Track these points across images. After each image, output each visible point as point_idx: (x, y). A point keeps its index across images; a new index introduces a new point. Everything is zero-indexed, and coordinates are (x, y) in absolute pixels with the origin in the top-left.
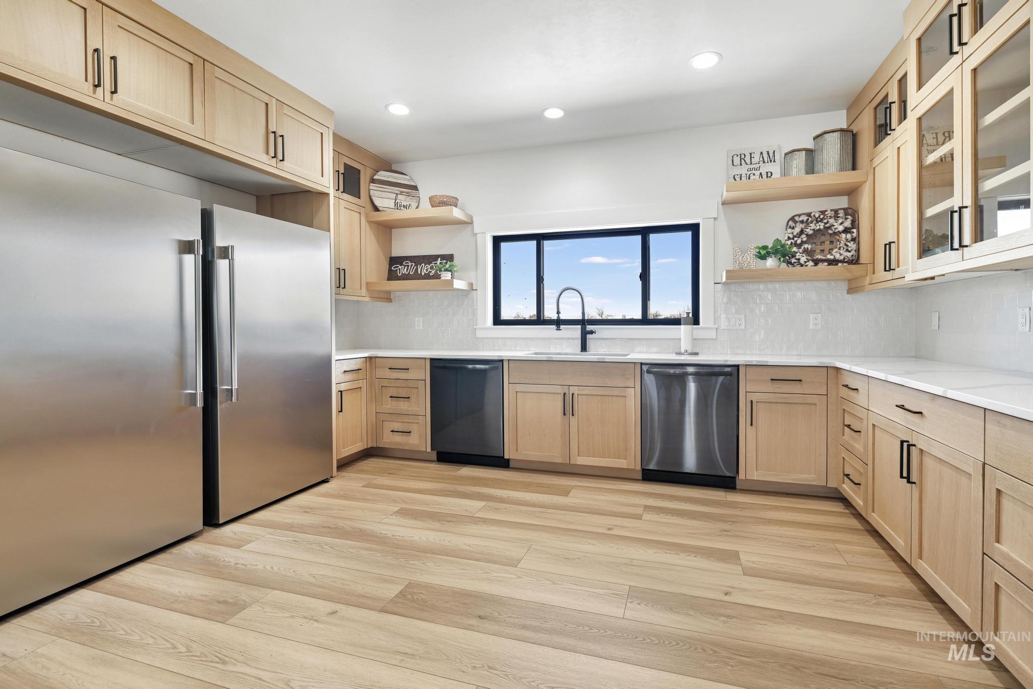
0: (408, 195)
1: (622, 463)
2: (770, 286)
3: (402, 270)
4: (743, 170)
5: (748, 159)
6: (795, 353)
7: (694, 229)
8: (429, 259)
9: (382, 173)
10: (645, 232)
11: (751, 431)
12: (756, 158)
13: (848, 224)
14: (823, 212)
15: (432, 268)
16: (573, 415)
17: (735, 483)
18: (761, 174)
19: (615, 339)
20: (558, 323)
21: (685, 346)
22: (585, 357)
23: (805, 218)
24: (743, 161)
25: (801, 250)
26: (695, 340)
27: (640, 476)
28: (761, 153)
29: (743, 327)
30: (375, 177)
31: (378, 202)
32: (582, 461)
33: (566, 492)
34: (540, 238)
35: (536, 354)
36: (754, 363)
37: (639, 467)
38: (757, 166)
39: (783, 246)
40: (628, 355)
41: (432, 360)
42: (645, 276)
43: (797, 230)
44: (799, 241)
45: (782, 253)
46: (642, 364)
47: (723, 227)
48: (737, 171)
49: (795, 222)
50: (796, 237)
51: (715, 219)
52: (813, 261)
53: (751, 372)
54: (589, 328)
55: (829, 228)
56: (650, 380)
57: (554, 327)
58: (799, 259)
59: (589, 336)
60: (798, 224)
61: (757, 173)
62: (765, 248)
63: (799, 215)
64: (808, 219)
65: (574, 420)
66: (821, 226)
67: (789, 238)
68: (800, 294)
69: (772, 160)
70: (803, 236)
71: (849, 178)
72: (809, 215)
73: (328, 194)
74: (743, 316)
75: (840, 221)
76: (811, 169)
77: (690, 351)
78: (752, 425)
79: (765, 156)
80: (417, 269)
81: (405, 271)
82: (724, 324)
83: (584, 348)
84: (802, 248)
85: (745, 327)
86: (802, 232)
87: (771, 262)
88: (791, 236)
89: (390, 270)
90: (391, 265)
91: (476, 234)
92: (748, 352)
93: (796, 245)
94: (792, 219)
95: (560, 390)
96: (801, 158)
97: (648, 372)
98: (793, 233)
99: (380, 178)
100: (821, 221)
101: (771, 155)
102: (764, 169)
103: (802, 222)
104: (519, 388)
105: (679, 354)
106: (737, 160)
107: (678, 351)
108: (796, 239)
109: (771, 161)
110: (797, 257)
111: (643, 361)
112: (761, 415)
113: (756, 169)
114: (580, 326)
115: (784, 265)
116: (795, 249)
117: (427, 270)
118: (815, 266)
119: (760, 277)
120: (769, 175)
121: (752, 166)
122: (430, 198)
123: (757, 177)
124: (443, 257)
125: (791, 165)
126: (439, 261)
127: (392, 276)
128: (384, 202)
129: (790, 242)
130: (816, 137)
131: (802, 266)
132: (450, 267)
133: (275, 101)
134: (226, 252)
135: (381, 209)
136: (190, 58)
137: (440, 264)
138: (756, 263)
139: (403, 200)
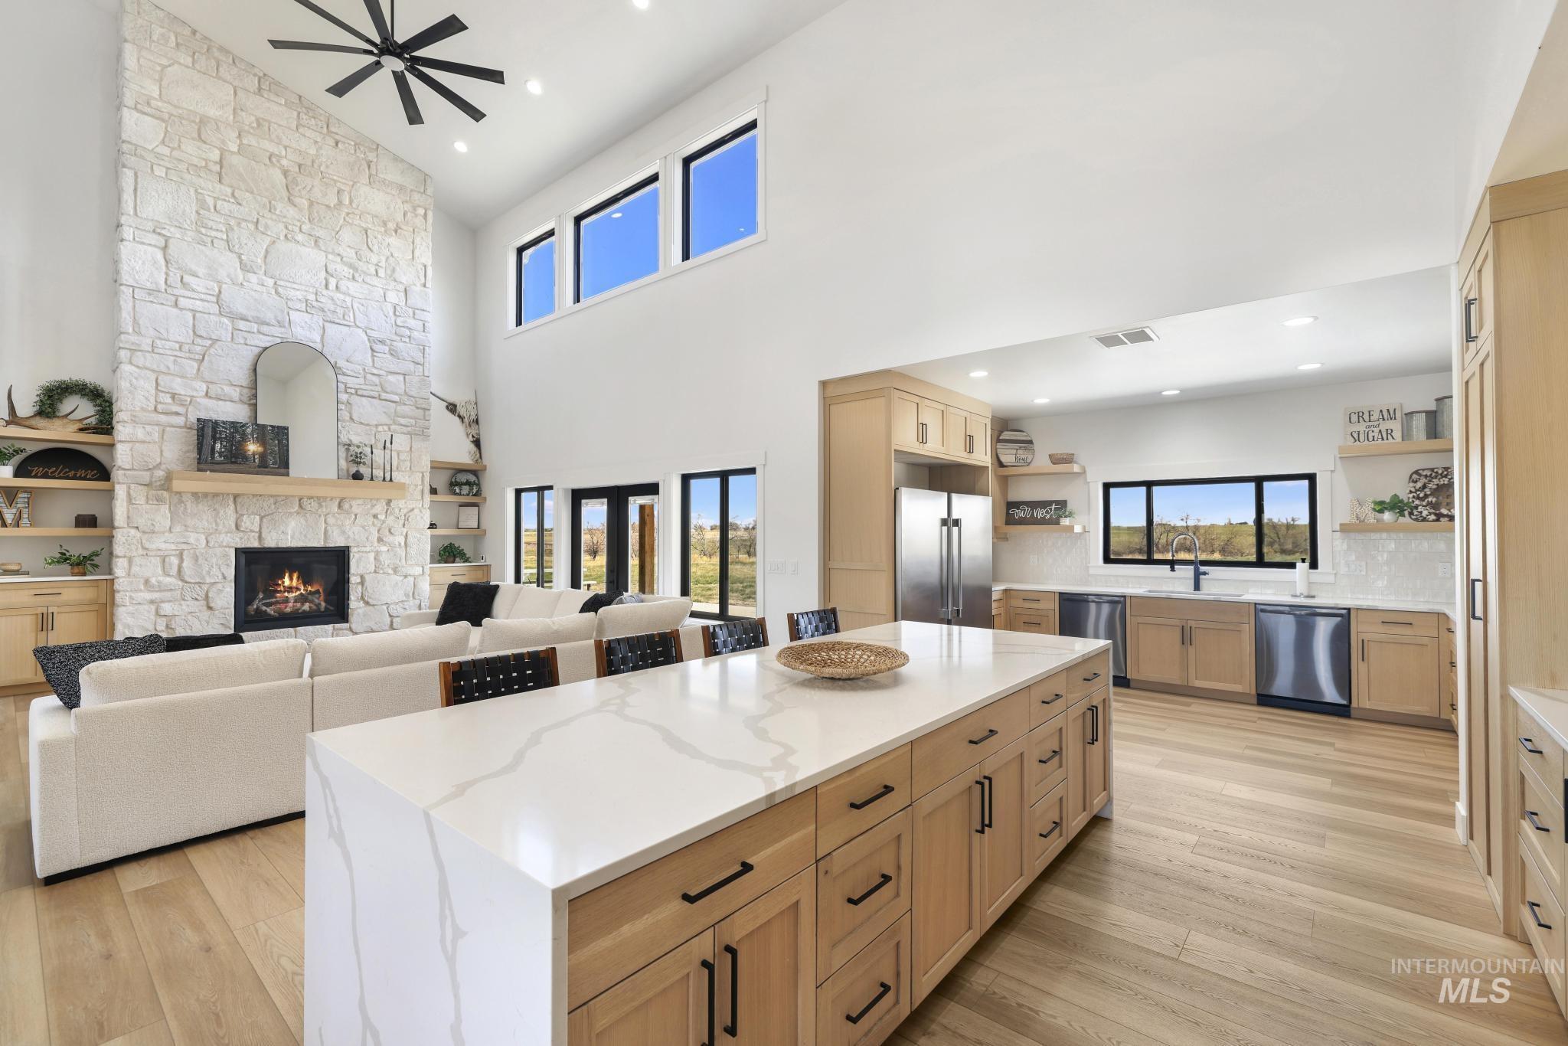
0: (1026, 449)
1: (1238, 688)
3: (1019, 514)
4: (1362, 427)
5: (1366, 417)
6: (1422, 600)
7: (1311, 478)
8: (1044, 504)
9: (1006, 433)
10: (1259, 481)
11: (1363, 665)
12: (1376, 416)
14: (1447, 469)
15: (1047, 512)
16: (1191, 644)
17: (1349, 712)
18: (1380, 431)
19: (1228, 580)
20: (1172, 563)
21: (1300, 589)
22: (1197, 596)
23: (1428, 473)
24: (1361, 419)
25: (1424, 503)
26: (1310, 584)
27: (1254, 701)
28: (1381, 411)
29: (1364, 573)
30: (1001, 438)
31: (1003, 459)
32: (1199, 684)
33: (1189, 705)
34: (1149, 485)
35: (1150, 591)
36: (1365, 607)
37: (1254, 692)
38: (1376, 423)
39: (1401, 501)
40: (1243, 595)
41: (1060, 593)
42: (1259, 522)
43: (1419, 485)
44: (1422, 495)
45: (1397, 506)
46: (1256, 604)
47: (1340, 478)
48: (1356, 428)
49: (1420, 475)
50: (1418, 490)
51: (1332, 471)
52: (1435, 514)
53: (1363, 613)
54: (1203, 569)
56: (1265, 619)
57: (1168, 567)
58: (1421, 512)
59: (1202, 577)
60: (1422, 478)
61: (1376, 430)
62: (1382, 503)
63: (1423, 470)
64: (1431, 474)
65: (1191, 650)
66: (1445, 481)
67: (1411, 492)
68: (1426, 544)
69: (1392, 416)
70: (1426, 490)
72: (1432, 470)
73: (988, 467)
74: (1363, 563)
77: (1306, 594)
78: (1363, 660)
79: (1385, 413)
80: (1033, 513)
81: (1022, 515)
82: (1343, 570)
83: (1197, 587)
84: (1426, 501)
85: (1367, 572)
86: (1424, 487)
87: (1387, 516)
88: (1413, 490)
89: (1008, 513)
90: (1008, 509)
91: (1089, 482)
92: (1370, 597)
93: (1418, 498)
94: (1416, 472)
95: (1177, 622)
96: (1420, 423)
97: (1263, 611)
98: (1415, 487)
99: (1004, 437)
100: (1446, 476)
101: (1392, 413)
102: (1384, 426)
103: (1426, 476)
104: (1140, 620)
105: (1296, 596)
106: (1354, 418)
107: (1293, 593)
108: (1418, 493)
109: (1391, 419)
110: (1419, 510)
111: (1257, 602)
112: (1373, 652)
113: (1375, 427)
114: (1192, 567)
115: (1404, 520)
116: (1417, 502)
117: (1042, 514)
118: (1438, 520)
119: (1380, 528)
120: (1390, 432)
121: (1371, 424)
122: (1050, 455)
123: (1376, 434)
124: (1057, 502)
125: (1412, 427)
126: (1053, 507)
127: (1010, 521)
128: (1007, 458)
129: (1411, 495)
130: (1437, 400)
131: (1424, 520)
132: (1067, 513)
133: (969, 413)
134: (956, 523)
135: (1005, 464)
136: (942, 407)
137: (1055, 508)
138: (1371, 518)
139: (1022, 454)
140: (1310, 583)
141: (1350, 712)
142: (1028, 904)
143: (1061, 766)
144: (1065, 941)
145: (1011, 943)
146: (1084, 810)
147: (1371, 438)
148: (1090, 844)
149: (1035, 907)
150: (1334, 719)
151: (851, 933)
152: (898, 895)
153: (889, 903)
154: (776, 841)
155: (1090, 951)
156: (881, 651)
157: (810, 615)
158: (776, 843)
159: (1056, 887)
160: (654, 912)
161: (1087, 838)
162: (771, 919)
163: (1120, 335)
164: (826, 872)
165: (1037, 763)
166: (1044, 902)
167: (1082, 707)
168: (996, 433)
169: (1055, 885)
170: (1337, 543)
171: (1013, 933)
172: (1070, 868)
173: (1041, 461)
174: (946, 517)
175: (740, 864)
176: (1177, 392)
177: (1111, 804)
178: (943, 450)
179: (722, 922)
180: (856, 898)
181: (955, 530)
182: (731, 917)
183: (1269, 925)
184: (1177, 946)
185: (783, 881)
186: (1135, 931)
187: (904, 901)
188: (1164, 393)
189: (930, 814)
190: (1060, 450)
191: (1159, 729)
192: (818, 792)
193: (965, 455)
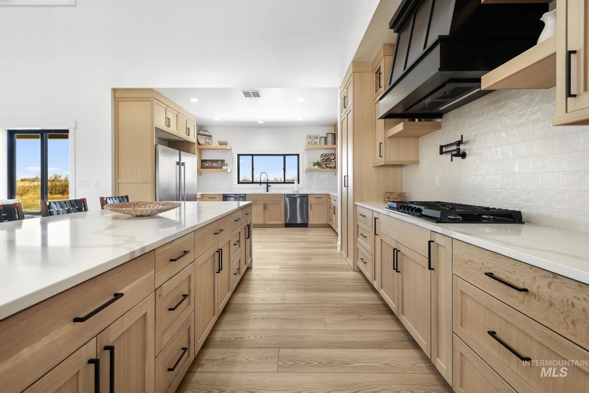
0: (209, 139)
1: (279, 222)
2: (317, 173)
3: (206, 165)
4: (310, 140)
7: (298, 155)
8: (216, 161)
9: (201, 131)
10: (285, 155)
11: (311, 211)
12: (313, 137)
13: (334, 157)
14: (328, 154)
15: (217, 164)
16: (267, 209)
19: (276, 188)
20: (260, 183)
21: (296, 190)
22: (268, 193)
23: (324, 155)
24: (310, 138)
27: (284, 226)
30: (199, 133)
31: (200, 142)
32: (269, 222)
33: (266, 230)
34: (253, 155)
35: (253, 192)
36: (311, 194)
37: (284, 223)
38: (313, 139)
39: (319, 163)
40: (281, 192)
41: (223, 195)
42: (284, 169)
43: (323, 158)
44: (323, 161)
45: (318, 164)
46: (285, 194)
47: (305, 155)
48: (308, 140)
49: (323, 156)
51: (303, 153)
52: (326, 167)
53: (311, 196)
54: (269, 184)
55: (330, 158)
56: (287, 199)
57: (259, 184)
59: (269, 187)
61: (313, 141)
62: (315, 163)
63: (323, 154)
65: (267, 211)
66: (328, 157)
67: (321, 160)
68: (324, 175)
71: (334, 146)
72: (325, 154)
73: (195, 144)
74: (310, 181)
75: (332, 157)
76: (326, 143)
78: (311, 209)
79: (315, 137)
80: (212, 165)
82: (305, 183)
83: (267, 191)
84: (324, 163)
85: (311, 184)
86: (324, 159)
87: (316, 167)
89: (202, 164)
90: (202, 162)
91: (233, 153)
93: (322, 162)
94: (322, 155)
95: (262, 202)
96: (323, 139)
97: (287, 197)
99: (200, 133)
100: (328, 156)
101: (317, 137)
102: (315, 140)
103: (324, 156)
105: (294, 192)
106: (308, 137)
109: (317, 139)
110: (323, 166)
112: (314, 207)
114: (266, 184)
115: (320, 168)
116: (322, 163)
117: (216, 165)
118: (327, 168)
119: (314, 170)
120: (316, 142)
121: (312, 139)
122: (219, 142)
123: (313, 143)
124: (221, 161)
125: (321, 141)
126: (220, 162)
127: (202, 167)
128: (202, 141)
129: (321, 161)
130: (327, 134)
131: (324, 168)
132: (225, 164)
133: (188, 119)
134: (183, 164)
135: (201, 144)
136: (177, 113)
137: (220, 163)
138: (313, 167)
139: (207, 140)
140: (298, 188)
141: (308, 225)
142: (230, 303)
143: (240, 247)
144: (247, 310)
145: (227, 318)
146: (245, 264)
147: (312, 144)
148: (247, 277)
149: (233, 303)
150: (304, 228)
151: (170, 326)
152: (189, 304)
153: (185, 308)
154: (135, 280)
155: (256, 311)
156: (165, 204)
157: (114, 199)
158: (134, 281)
159: (239, 294)
160: (51, 334)
161: (246, 275)
162: (131, 326)
163: (250, 92)
164: (160, 295)
165: (233, 245)
166: (236, 300)
167: (244, 225)
168: (198, 131)
169: (239, 293)
170: (304, 175)
171: (227, 314)
172: (242, 286)
173: (215, 143)
174: (179, 161)
175: (113, 295)
176: (263, 122)
177: (252, 262)
178: (177, 132)
179: (102, 333)
180: (173, 307)
181: (182, 167)
182: (108, 328)
183: (305, 285)
184: (282, 299)
185: (138, 302)
186: (269, 299)
187: (191, 307)
188: (259, 122)
189: (200, 266)
190: (223, 140)
191: (260, 238)
192: (156, 253)
193: (186, 136)
